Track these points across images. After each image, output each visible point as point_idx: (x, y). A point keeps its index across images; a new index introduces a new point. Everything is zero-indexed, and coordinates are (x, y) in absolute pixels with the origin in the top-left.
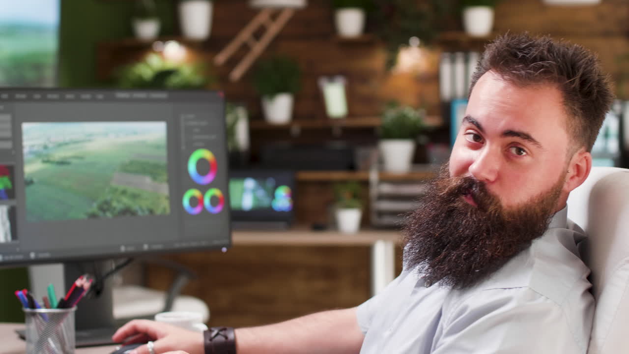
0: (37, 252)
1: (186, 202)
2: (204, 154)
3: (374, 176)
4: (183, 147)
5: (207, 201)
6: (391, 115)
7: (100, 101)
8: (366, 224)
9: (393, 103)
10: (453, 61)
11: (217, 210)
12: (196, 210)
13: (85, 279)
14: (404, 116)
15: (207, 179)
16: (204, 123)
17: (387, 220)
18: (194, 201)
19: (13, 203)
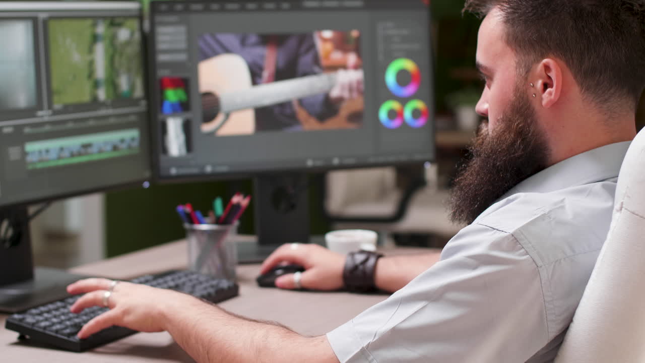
0: (214, 166)
1: (383, 114)
2: (407, 64)
4: (381, 57)
5: (408, 114)
7: (285, 10)
11: (419, 123)
12: (395, 124)
15: (410, 90)
16: (405, 32)
18: (392, 114)
19: (188, 115)
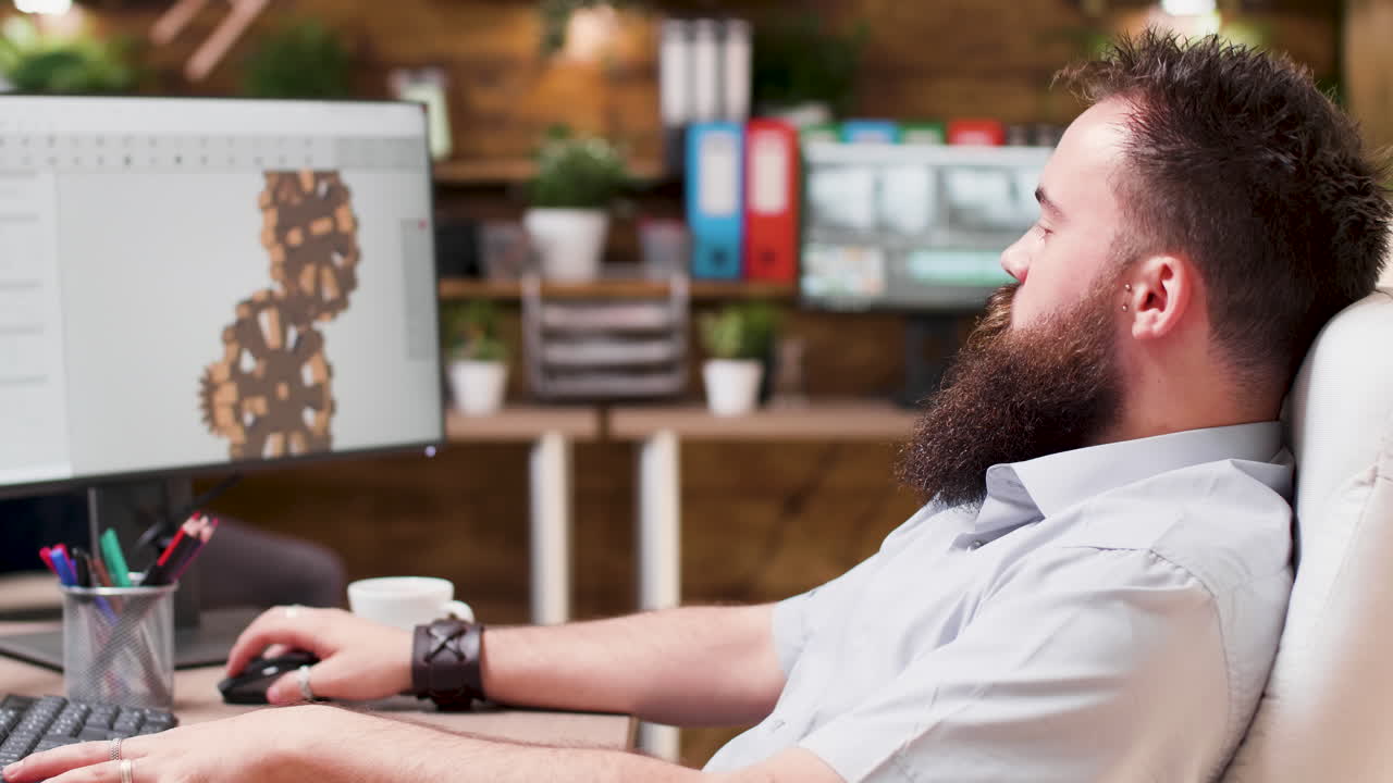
3: (530, 287)
6: (556, 152)
8: (516, 394)
9: (560, 131)
10: (691, 38)
13: (205, 520)
14: (586, 157)
17: (567, 386)
